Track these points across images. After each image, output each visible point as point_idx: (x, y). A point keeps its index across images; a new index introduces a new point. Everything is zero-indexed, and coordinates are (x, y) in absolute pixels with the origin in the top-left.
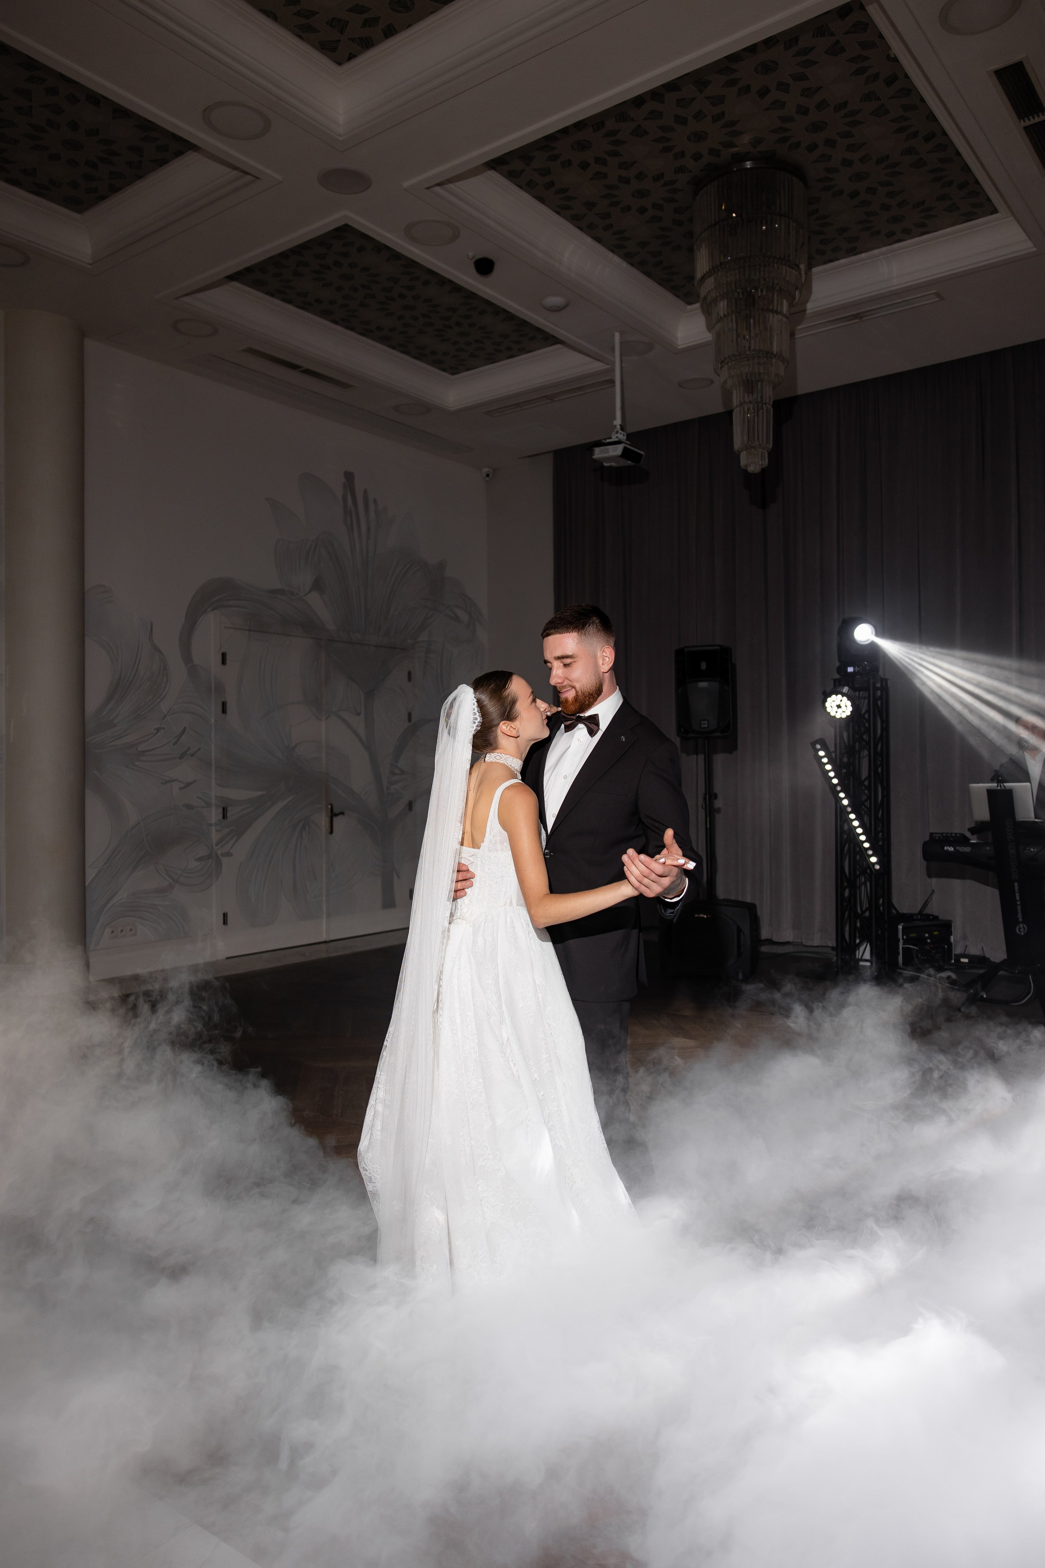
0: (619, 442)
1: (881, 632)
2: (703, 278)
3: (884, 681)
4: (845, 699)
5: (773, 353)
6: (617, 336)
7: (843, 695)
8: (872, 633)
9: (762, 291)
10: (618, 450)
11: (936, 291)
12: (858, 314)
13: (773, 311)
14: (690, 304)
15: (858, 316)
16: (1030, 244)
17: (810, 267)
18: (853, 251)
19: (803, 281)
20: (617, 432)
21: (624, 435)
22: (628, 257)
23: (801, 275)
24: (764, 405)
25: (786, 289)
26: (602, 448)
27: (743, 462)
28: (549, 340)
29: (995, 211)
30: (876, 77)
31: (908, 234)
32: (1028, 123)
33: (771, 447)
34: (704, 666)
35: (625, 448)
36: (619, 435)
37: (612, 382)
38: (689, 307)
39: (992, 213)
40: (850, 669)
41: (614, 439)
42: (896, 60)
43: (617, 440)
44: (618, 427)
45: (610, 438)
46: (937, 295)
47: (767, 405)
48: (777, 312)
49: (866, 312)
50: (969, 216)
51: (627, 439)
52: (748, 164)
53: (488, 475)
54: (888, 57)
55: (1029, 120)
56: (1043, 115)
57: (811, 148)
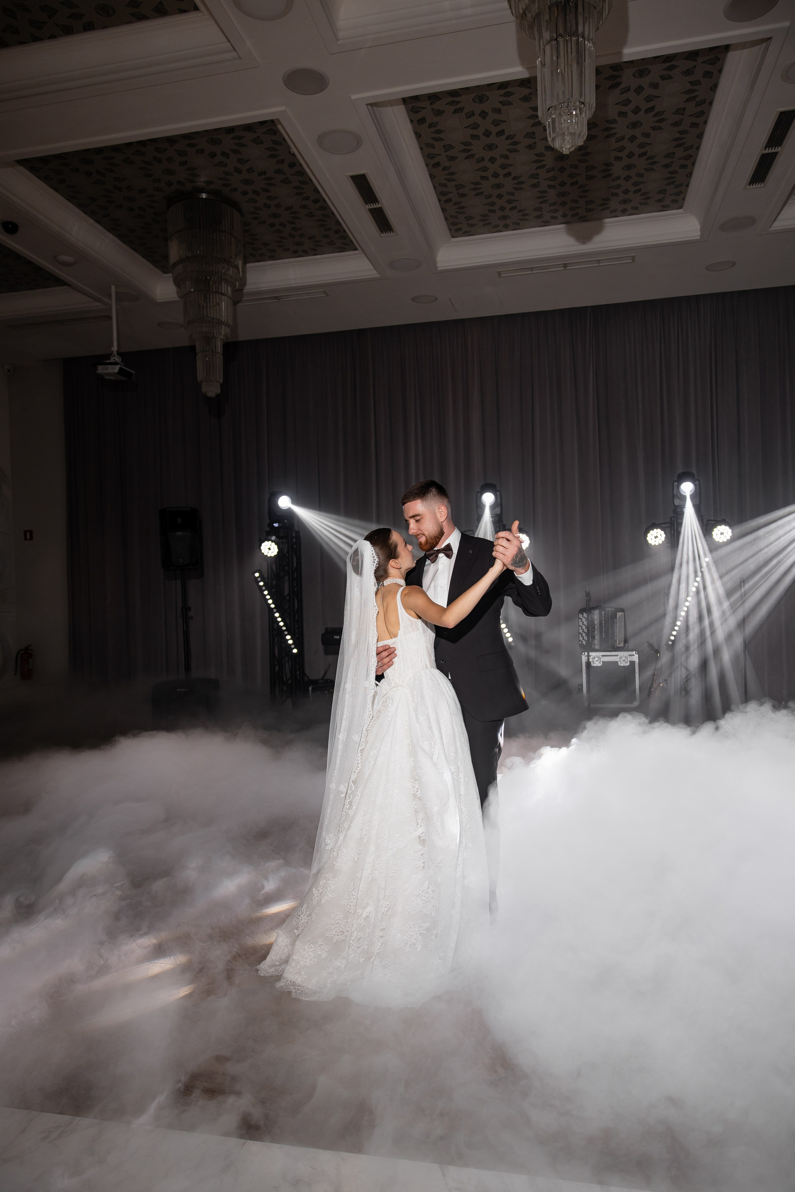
0: (116, 363)
1: (295, 501)
2: (176, 263)
3: (298, 533)
4: (273, 543)
5: (222, 321)
6: (113, 288)
7: (272, 541)
8: (290, 502)
9: (214, 277)
10: (116, 369)
11: (324, 290)
12: (277, 297)
13: (221, 294)
14: (165, 273)
15: (276, 298)
16: (375, 272)
17: (245, 263)
18: (272, 258)
19: (241, 276)
20: (114, 356)
21: (119, 358)
22: (120, 236)
23: (239, 272)
24: (217, 354)
25: (230, 280)
26: (103, 366)
27: (204, 390)
28: (58, 282)
29: (356, 249)
30: (283, 162)
31: (305, 253)
32: (370, 207)
33: (222, 381)
34: (180, 521)
35: (120, 368)
36: (115, 358)
37: (110, 318)
38: (165, 275)
39: (354, 250)
40: (276, 525)
41: (112, 360)
42: (294, 155)
43: (114, 361)
44: (115, 352)
45: (110, 360)
46: (325, 292)
47: (219, 354)
48: (224, 294)
49: (283, 296)
50: (342, 250)
51: (122, 361)
52: (204, 196)
53: (9, 371)
54: (290, 152)
55: (371, 206)
56: (378, 204)
57: (245, 193)
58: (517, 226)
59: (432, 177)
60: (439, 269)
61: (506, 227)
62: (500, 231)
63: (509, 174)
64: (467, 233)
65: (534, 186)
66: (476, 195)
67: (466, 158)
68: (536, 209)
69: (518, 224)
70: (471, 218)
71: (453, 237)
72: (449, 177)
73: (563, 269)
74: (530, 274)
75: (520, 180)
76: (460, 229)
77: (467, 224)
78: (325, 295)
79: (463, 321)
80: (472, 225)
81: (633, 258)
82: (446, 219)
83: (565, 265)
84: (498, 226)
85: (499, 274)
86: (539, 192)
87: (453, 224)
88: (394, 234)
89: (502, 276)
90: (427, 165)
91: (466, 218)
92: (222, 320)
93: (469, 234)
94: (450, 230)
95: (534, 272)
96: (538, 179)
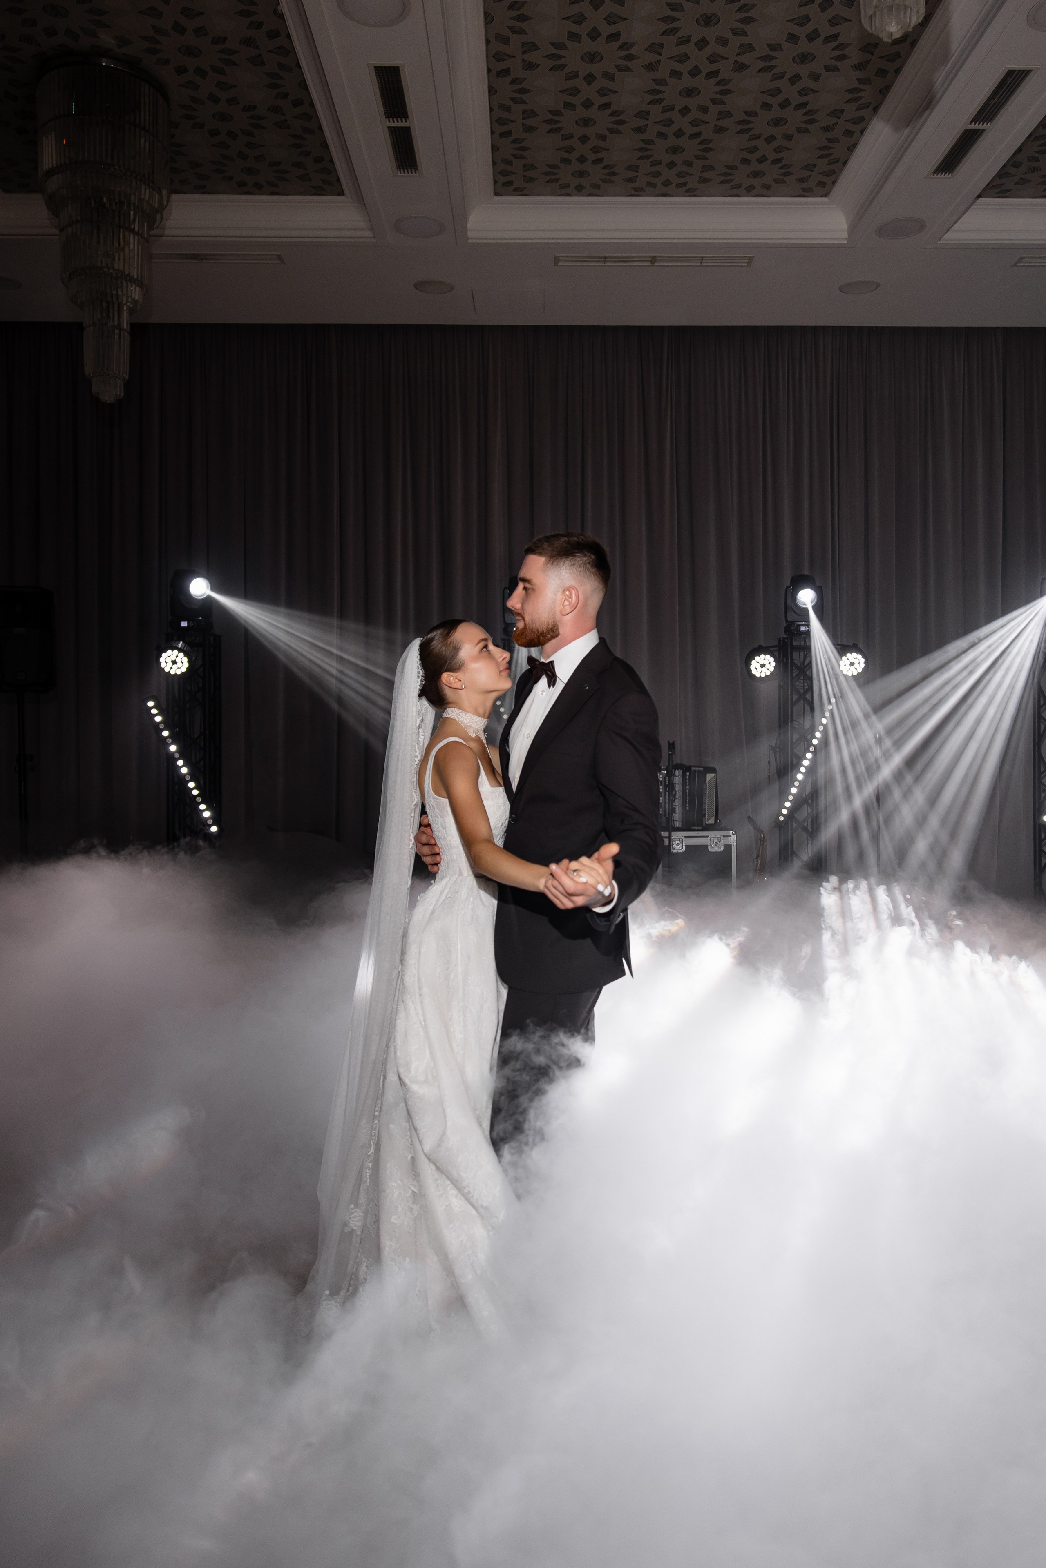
1: (219, 587)
2: (50, 173)
3: (218, 638)
4: (181, 655)
7: (180, 650)
8: (207, 588)
11: (278, 253)
15: (196, 257)
16: (369, 234)
18: (202, 190)
19: (164, 206)
24: (120, 331)
25: (148, 211)
27: (96, 389)
29: (341, 193)
30: (259, 25)
31: (258, 189)
32: (392, 124)
33: (126, 377)
34: (18, 610)
39: (339, 195)
40: (184, 624)
42: (282, 17)
46: (280, 257)
47: (125, 332)
49: (206, 254)
50: (319, 191)
54: (275, 11)
55: (394, 122)
56: (406, 122)
57: (181, 70)
58: (596, 190)
59: (492, 91)
60: (469, 241)
61: (580, 190)
62: (569, 195)
63: (608, 105)
64: (520, 192)
65: (639, 130)
66: (549, 132)
67: (551, 70)
68: (630, 168)
69: (598, 187)
70: (532, 167)
71: (497, 194)
72: (517, 95)
73: (650, 264)
74: (602, 266)
75: (621, 118)
76: (510, 183)
77: (524, 176)
78: (280, 262)
79: (482, 328)
80: (531, 180)
81: (750, 260)
82: (494, 163)
83: (654, 260)
84: (568, 186)
85: (557, 260)
86: (642, 140)
87: (504, 173)
88: (417, 175)
89: (559, 264)
90: (489, 71)
91: (524, 166)
92: (134, 276)
93: (522, 193)
94: (495, 182)
95: (606, 264)
96: (647, 120)
